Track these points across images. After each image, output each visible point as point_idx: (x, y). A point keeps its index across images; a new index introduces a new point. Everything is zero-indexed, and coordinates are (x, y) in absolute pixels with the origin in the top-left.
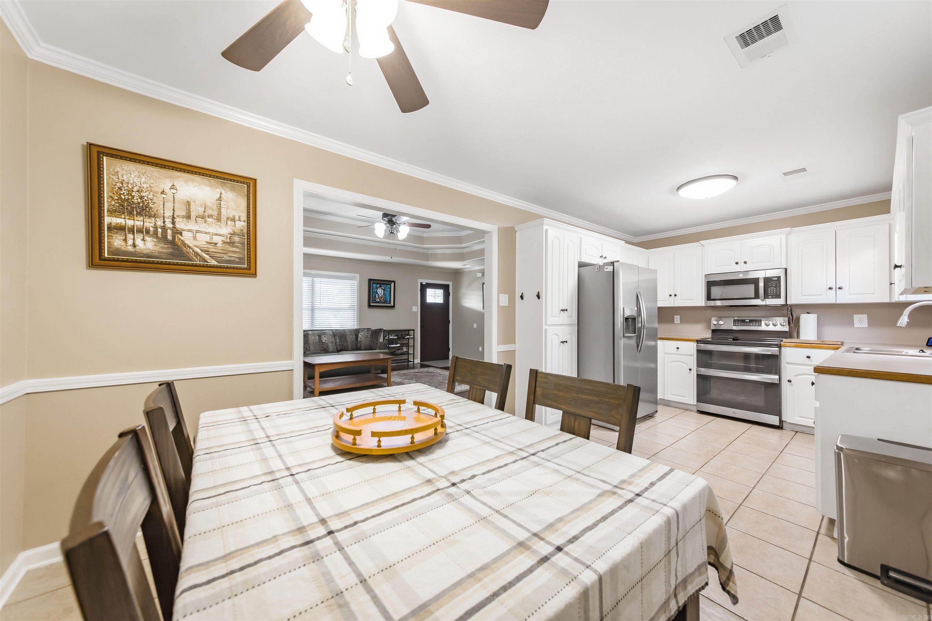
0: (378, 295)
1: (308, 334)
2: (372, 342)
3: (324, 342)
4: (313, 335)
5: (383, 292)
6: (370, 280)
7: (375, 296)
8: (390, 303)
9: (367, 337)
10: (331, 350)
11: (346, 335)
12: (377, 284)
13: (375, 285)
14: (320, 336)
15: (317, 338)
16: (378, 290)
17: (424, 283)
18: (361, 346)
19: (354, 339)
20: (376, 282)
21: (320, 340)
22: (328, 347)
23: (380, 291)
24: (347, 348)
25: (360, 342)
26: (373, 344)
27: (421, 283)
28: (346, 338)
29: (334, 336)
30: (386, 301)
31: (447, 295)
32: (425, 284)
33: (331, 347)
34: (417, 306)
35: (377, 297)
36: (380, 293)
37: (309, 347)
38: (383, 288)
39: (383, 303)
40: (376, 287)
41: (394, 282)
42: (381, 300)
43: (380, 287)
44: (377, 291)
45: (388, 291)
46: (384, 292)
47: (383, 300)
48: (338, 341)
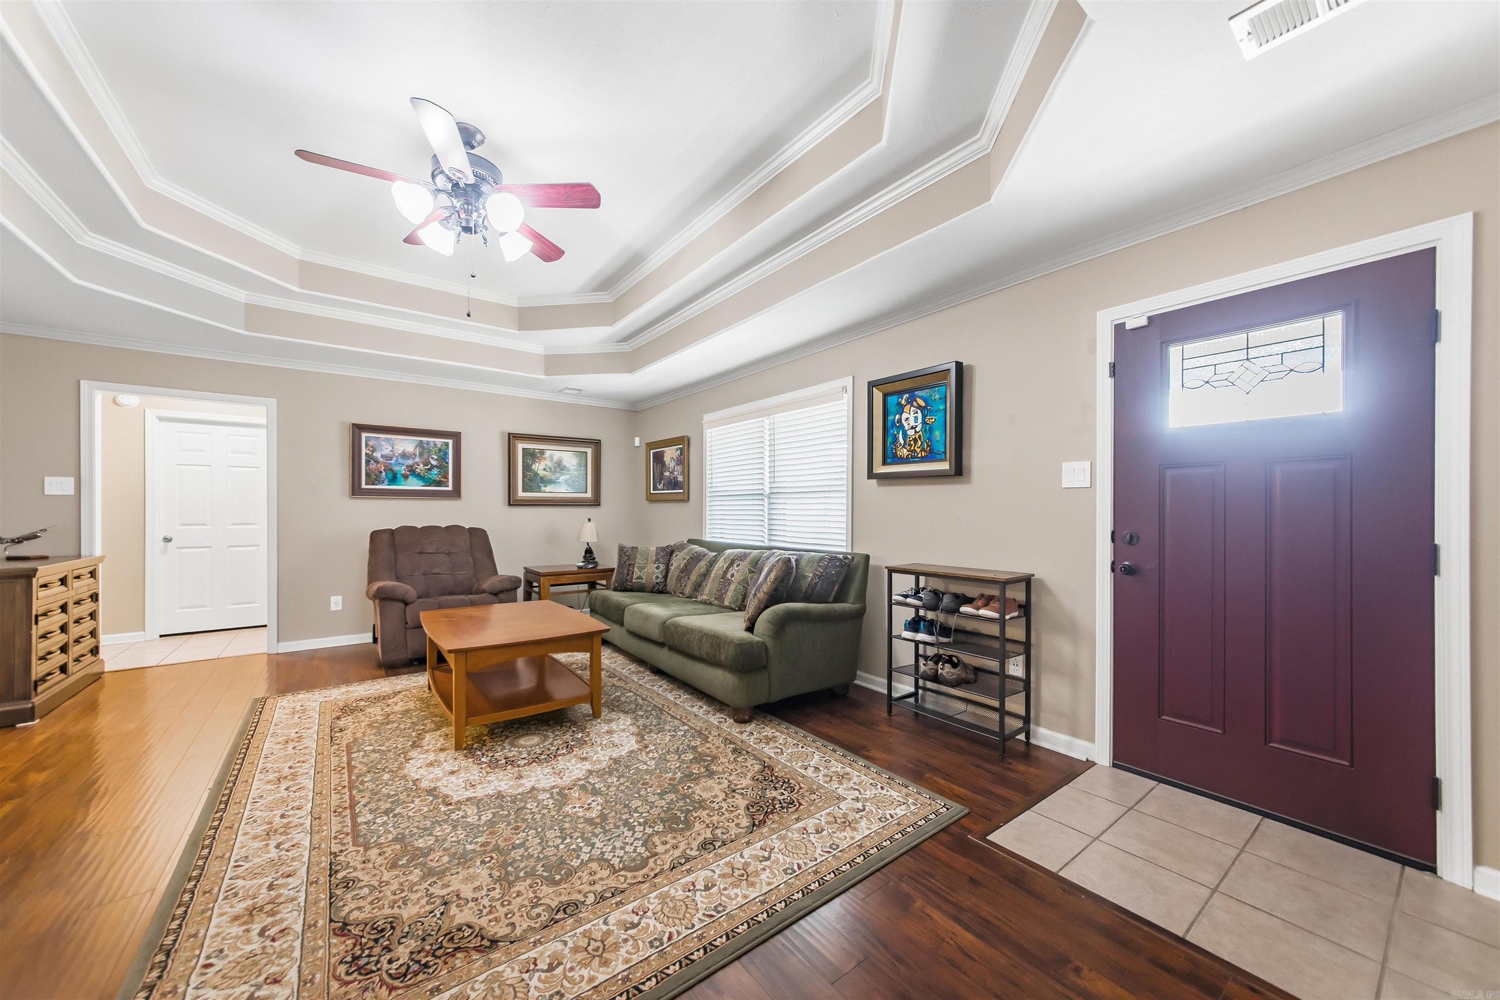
5: (920, 420)
6: (874, 385)
7: (895, 440)
8: (945, 458)
12: (900, 393)
16: (904, 416)
20: (898, 386)
23: (911, 419)
27: (1119, 329)
30: (931, 451)
32: (1143, 322)
34: (1090, 455)
35: (902, 442)
36: (912, 423)
38: (921, 404)
39: (923, 460)
40: (897, 403)
42: (914, 451)
43: (910, 401)
44: (900, 421)
46: (924, 417)
47: (923, 450)
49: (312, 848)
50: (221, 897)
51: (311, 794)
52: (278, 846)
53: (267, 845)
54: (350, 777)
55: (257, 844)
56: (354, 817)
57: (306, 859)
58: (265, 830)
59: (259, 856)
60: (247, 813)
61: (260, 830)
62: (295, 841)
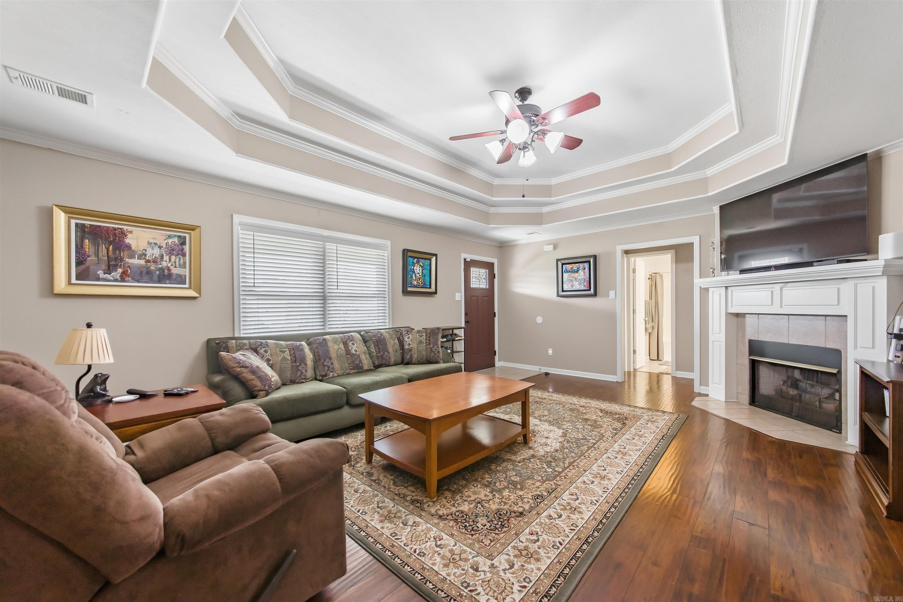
0: (415, 275)
1: (325, 340)
2: (432, 351)
3: (354, 353)
4: (335, 341)
5: (421, 271)
6: (405, 252)
7: (411, 277)
8: (430, 288)
9: (421, 342)
10: (366, 367)
11: (384, 339)
12: (414, 258)
13: (411, 260)
14: (345, 344)
15: (342, 346)
16: (415, 268)
17: (468, 260)
18: (411, 357)
19: (397, 346)
20: (412, 254)
21: (348, 352)
22: (361, 361)
23: (418, 269)
24: (389, 362)
25: (410, 350)
26: (433, 354)
27: (465, 259)
28: (386, 344)
29: (365, 342)
30: (425, 284)
31: (492, 277)
33: (366, 363)
35: (414, 278)
36: (418, 272)
37: (332, 364)
38: (422, 265)
39: (422, 287)
40: (413, 262)
41: (436, 255)
42: (419, 283)
43: (418, 262)
44: (413, 269)
45: (427, 269)
46: (422, 270)
47: (422, 283)
48: (373, 350)
49: (616, 442)
50: (647, 444)
51: (599, 461)
52: (625, 448)
53: (628, 450)
54: (577, 460)
55: (631, 453)
56: (595, 444)
57: (620, 440)
58: (626, 456)
59: (632, 448)
60: (628, 468)
61: (627, 457)
62: (619, 447)
